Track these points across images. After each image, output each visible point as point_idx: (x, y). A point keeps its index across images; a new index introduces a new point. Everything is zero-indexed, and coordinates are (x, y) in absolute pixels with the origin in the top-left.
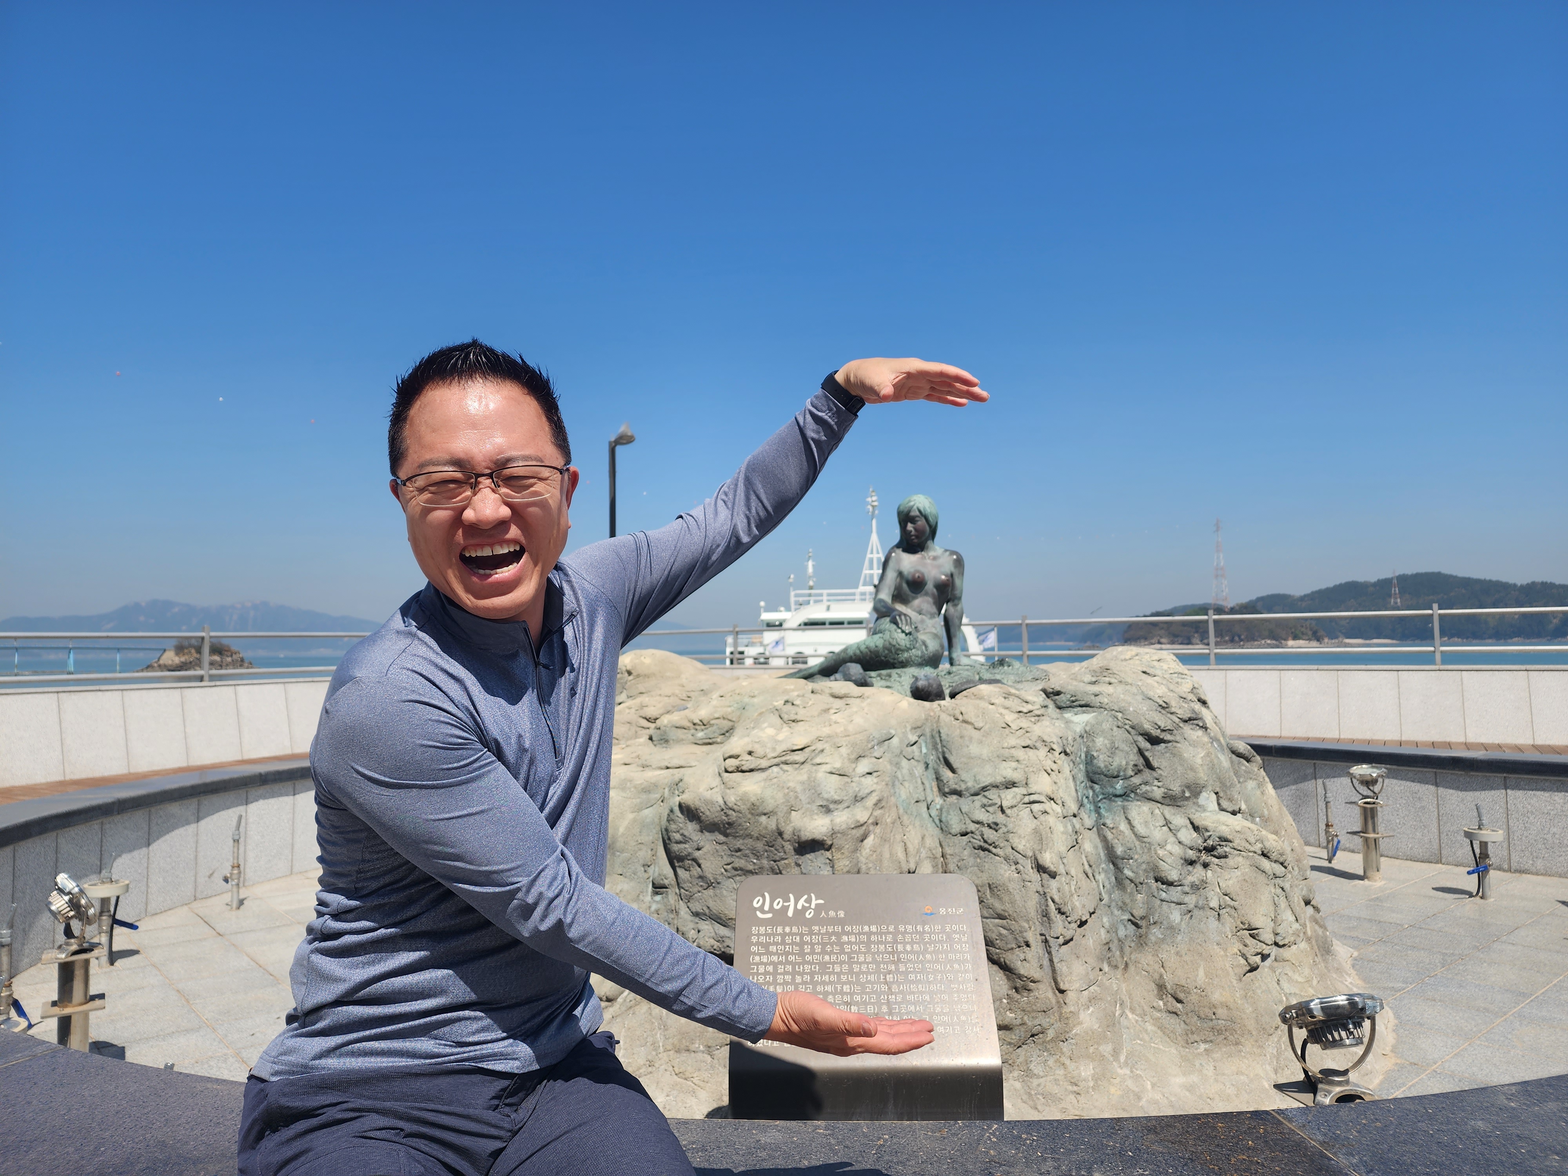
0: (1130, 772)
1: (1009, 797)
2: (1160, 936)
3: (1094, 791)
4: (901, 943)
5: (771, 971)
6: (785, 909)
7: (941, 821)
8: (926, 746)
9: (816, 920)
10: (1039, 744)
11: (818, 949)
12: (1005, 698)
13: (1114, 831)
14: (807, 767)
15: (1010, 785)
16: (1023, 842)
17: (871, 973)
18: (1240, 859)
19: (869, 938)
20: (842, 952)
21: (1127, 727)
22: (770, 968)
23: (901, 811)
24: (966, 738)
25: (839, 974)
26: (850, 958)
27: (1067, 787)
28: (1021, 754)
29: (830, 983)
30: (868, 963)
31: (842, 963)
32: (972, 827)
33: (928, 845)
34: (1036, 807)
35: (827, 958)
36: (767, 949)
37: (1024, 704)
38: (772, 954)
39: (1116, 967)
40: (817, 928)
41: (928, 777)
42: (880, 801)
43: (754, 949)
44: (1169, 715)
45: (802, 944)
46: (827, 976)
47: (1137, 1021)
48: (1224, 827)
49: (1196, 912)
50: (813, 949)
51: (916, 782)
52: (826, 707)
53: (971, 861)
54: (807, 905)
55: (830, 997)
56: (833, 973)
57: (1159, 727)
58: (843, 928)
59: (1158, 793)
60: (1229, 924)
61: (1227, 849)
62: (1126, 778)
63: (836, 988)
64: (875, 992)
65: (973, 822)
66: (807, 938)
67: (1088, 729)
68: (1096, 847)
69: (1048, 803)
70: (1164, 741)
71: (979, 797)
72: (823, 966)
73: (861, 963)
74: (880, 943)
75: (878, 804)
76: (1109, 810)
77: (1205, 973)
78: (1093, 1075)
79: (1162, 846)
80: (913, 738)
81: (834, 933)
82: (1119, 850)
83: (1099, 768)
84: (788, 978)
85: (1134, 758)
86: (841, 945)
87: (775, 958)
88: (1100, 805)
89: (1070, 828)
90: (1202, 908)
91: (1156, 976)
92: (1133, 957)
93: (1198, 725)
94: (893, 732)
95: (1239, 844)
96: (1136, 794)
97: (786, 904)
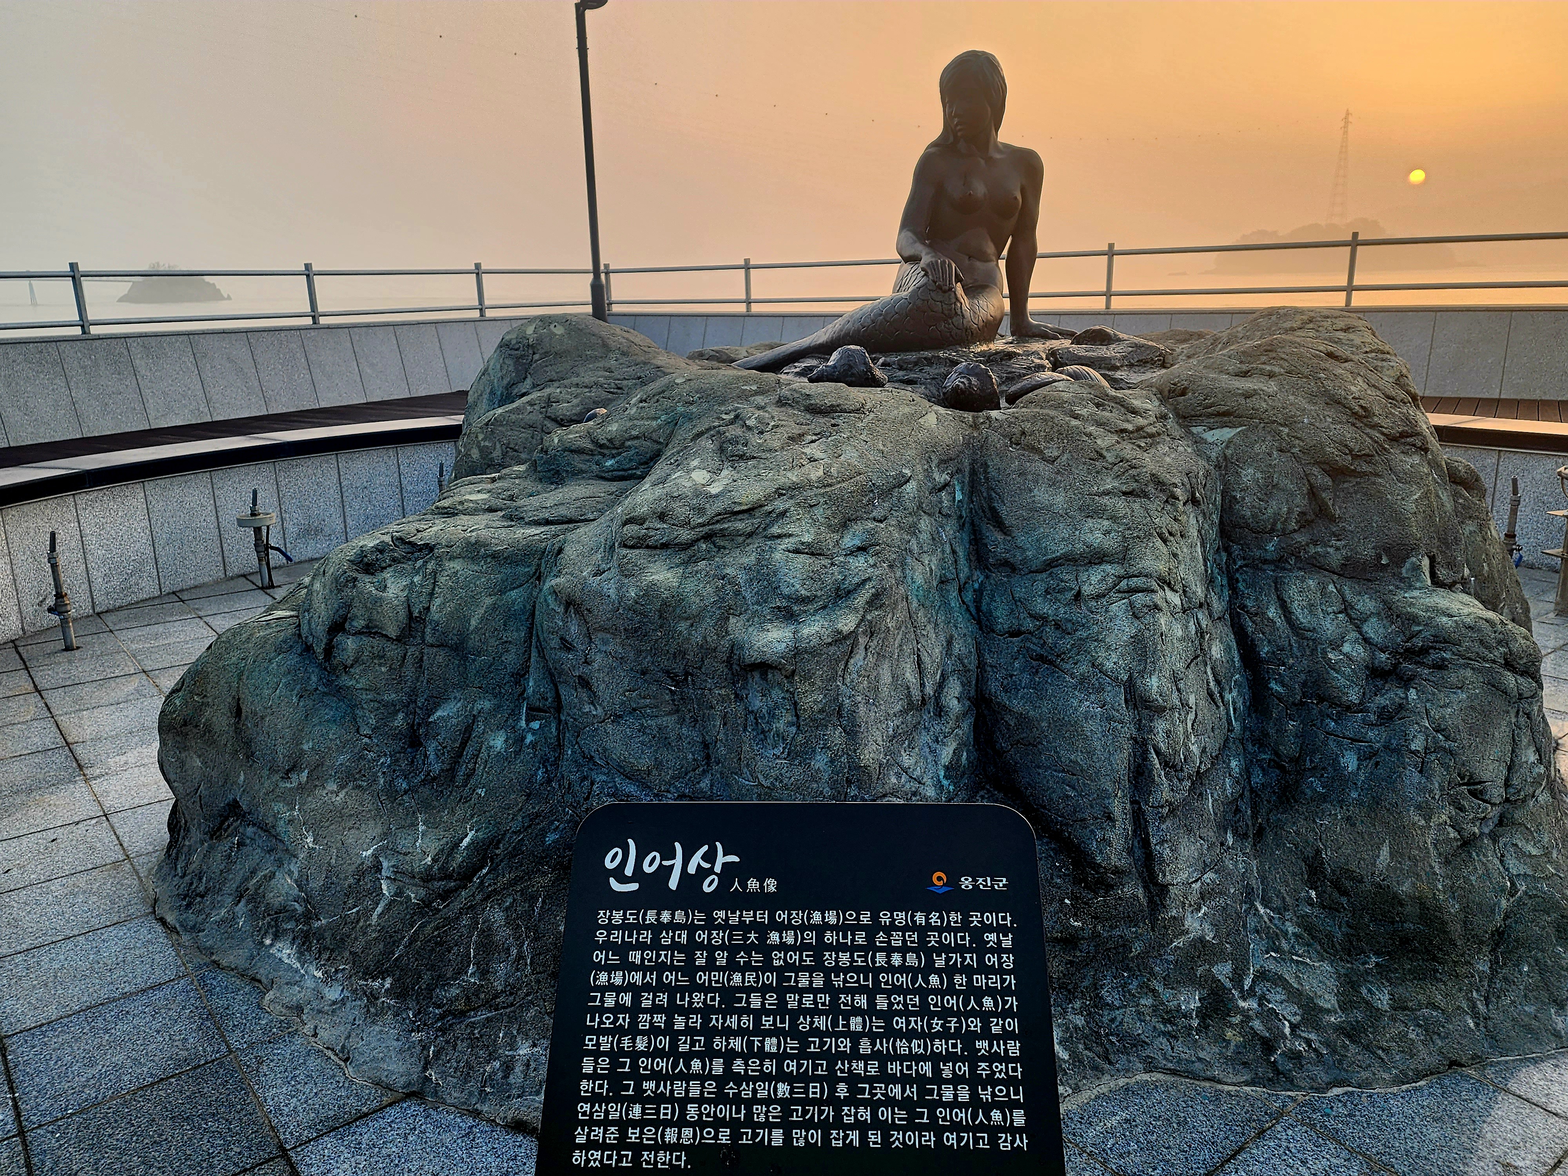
0: (1293, 525)
1: (1094, 579)
2: (1320, 789)
3: (1230, 555)
4: (881, 949)
5: (629, 1003)
6: (665, 872)
7: (978, 609)
8: (962, 489)
9: (722, 898)
10: (1151, 489)
11: (721, 959)
12: (1098, 405)
13: (1257, 619)
14: (757, 542)
15: (1097, 557)
16: (1114, 657)
17: (820, 1013)
18: (1469, 673)
19: (820, 937)
20: (768, 966)
21: (1296, 450)
22: (627, 999)
23: (915, 604)
24: (1030, 477)
25: (757, 1013)
26: (781, 979)
27: (1193, 559)
28: (1120, 505)
29: (741, 1032)
30: (815, 991)
31: (764, 990)
32: (1029, 625)
33: (956, 651)
34: (1140, 599)
35: (737, 978)
36: (624, 957)
37: (1130, 416)
38: (633, 967)
39: (1245, 836)
40: (722, 914)
41: (962, 539)
42: (876, 596)
43: (599, 956)
44: (1368, 430)
45: (692, 947)
46: (735, 1018)
47: (1271, 919)
48: (1445, 619)
49: (1384, 757)
50: (711, 960)
51: (943, 552)
52: (797, 430)
53: (1026, 678)
54: (706, 866)
55: (739, 1062)
56: (747, 1011)
57: (1351, 451)
58: (772, 917)
59: (1335, 558)
60: (1438, 777)
61: (1447, 655)
62: (1284, 533)
63: (750, 1044)
64: (825, 1055)
65: (1031, 616)
66: (702, 936)
67: (1229, 452)
68: (1227, 650)
69: (1161, 593)
70: (1354, 473)
71: (1044, 575)
72: (729, 994)
73: (801, 992)
74: (841, 948)
75: (875, 601)
76: (1252, 585)
77: (1391, 853)
78: (1199, 1010)
79: (1336, 646)
80: (941, 478)
81: (755, 926)
82: (1265, 650)
83: (1243, 517)
84: (660, 1020)
85: (1301, 502)
86: (766, 950)
87: (637, 978)
88: (1237, 575)
89: (1192, 628)
90: (1397, 751)
91: (1309, 852)
92: (1273, 818)
93: (1414, 445)
94: (907, 472)
95: (1468, 649)
96: (1298, 558)
97: (665, 863)
